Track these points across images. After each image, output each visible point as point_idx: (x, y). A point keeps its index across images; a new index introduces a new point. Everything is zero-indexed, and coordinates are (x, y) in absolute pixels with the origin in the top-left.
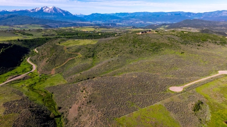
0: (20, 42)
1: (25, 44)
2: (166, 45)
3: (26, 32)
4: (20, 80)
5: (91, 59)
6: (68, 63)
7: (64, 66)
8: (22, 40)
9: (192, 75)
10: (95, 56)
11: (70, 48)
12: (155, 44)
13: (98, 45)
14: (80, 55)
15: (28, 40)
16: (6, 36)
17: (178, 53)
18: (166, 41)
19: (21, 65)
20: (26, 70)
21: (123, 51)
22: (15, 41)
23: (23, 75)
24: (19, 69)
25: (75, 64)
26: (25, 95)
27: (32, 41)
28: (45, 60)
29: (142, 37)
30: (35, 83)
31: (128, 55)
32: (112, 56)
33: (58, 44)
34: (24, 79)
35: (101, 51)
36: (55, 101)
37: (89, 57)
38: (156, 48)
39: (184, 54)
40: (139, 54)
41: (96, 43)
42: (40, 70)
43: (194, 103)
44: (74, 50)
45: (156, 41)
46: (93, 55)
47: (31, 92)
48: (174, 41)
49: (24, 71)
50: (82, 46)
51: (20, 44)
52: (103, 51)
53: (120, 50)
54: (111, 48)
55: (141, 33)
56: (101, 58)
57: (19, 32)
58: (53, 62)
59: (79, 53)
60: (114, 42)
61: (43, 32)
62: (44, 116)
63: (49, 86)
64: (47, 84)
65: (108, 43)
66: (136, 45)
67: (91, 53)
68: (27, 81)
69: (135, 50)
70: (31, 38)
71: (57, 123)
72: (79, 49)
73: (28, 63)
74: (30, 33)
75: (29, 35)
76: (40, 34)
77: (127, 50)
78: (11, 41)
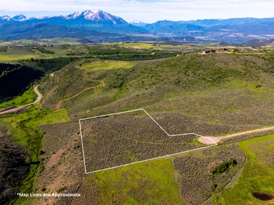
0: (34, 63)
1: (40, 65)
2: (237, 74)
3: (46, 49)
4: (13, 113)
5: (116, 90)
6: (83, 95)
7: (76, 98)
8: (37, 60)
9: (249, 122)
10: (123, 86)
11: (93, 73)
12: (219, 71)
13: (133, 70)
14: (103, 84)
15: (46, 60)
16: (19, 54)
17: (251, 87)
18: (239, 67)
19: (24, 94)
20: (27, 102)
21: (165, 80)
22: (27, 61)
23: (20, 107)
24: (18, 99)
25: (92, 96)
26: (9, 133)
27: (51, 61)
28: (55, 88)
29: (203, 58)
30: (30, 119)
31: (171, 87)
32: (148, 87)
33: (78, 67)
34: (19, 112)
35: (136, 78)
36: (42, 143)
37: (114, 87)
38: (219, 77)
39: (261, 88)
40: (189, 86)
41: (132, 66)
42: (44, 102)
43: (221, 162)
44: (96, 77)
45: (222, 66)
46: (122, 84)
47: (19, 129)
48: (252, 67)
49: (23, 103)
50: (110, 70)
51: (33, 65)
52: (138, 79)
53: (162, 78)
54: (150, 75)
55: (204, 53)
56: (131, 89)
57: (38, 49)
58: (62, 92)
59: (102, 81)
60: (158, 66)
61: (70, 50)
62: (17, 160)
63: (45, 124)
64: (43, 122)
65: (149, 66)
66: (190, 72)
67: (120, 82)
68: (21, 115)
69: (184, 79)
70: (50, 57)
71: (31, 170)
72: (104, 75)
73: (34, 92)
74: (52, 50)
75: (49, 52)
76: (65, 51)
77: (172, 79)
78: (23, 60)
